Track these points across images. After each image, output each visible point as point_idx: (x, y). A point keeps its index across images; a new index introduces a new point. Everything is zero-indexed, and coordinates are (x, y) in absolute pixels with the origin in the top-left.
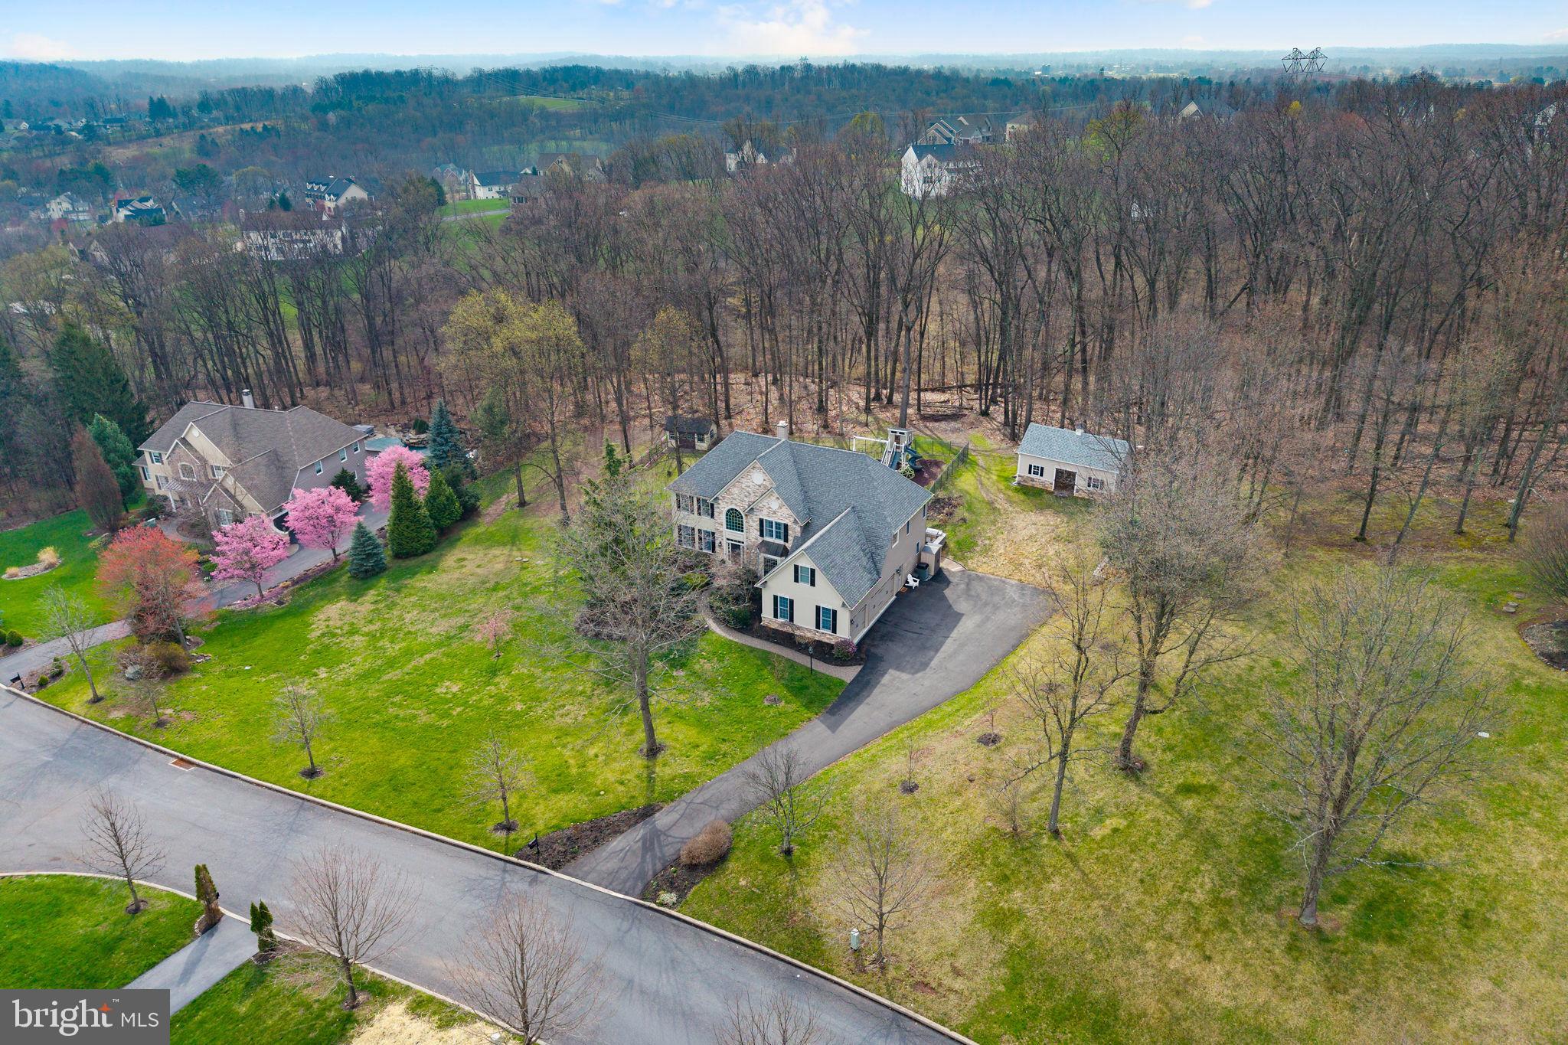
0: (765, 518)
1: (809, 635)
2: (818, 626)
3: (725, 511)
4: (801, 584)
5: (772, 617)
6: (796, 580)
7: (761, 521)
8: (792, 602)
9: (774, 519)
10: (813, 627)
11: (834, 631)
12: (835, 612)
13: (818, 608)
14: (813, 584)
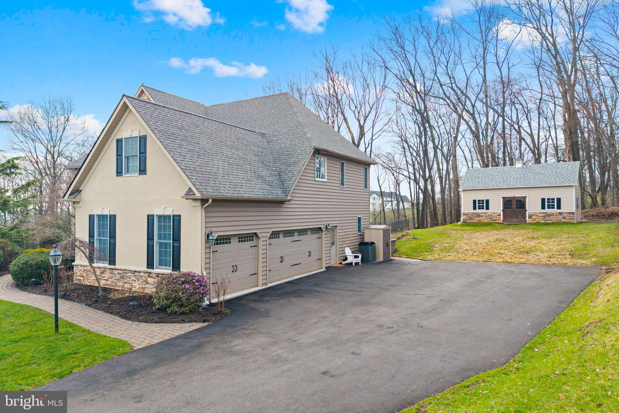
1: (137, 286)
2: (150, 262)
4: (126, 178)
5: (86, 261)
6: (119, 173)
8: (113, 218)
10: (143, 266)
11: (177, 264)
12: (177, 219)
13: (150, 218)
14: (143, 170)
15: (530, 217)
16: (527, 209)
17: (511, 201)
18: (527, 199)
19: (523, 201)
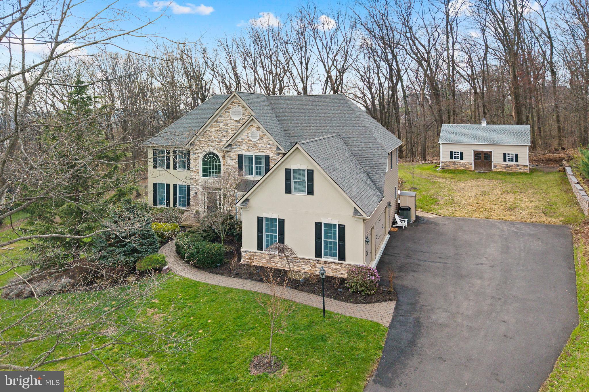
0: (244, 153)
1: (306, 268)
2: (318, 254)
3: (201, 156)
4: (294, 195)
5: (254, 249)
6: (288, 190)
7: (240, 157)
8: (282, 222)
9: (254, 153)
10: (312, 256)
11: (342, 257)
12: (342, 228)
13: (318, 226)
14: (310, 192)
15: (495, 167)
16: (493, 160)
17: (480, 154)
18: (492, 153)
19: (489, 155)
